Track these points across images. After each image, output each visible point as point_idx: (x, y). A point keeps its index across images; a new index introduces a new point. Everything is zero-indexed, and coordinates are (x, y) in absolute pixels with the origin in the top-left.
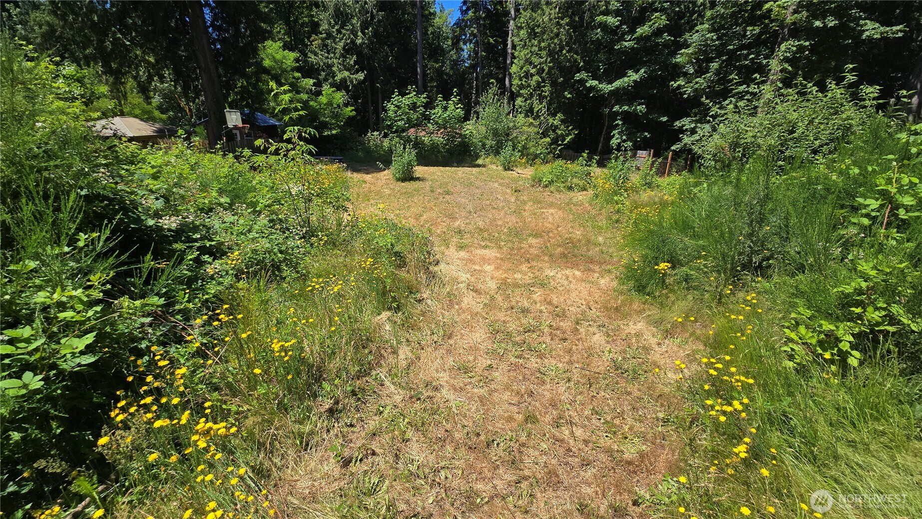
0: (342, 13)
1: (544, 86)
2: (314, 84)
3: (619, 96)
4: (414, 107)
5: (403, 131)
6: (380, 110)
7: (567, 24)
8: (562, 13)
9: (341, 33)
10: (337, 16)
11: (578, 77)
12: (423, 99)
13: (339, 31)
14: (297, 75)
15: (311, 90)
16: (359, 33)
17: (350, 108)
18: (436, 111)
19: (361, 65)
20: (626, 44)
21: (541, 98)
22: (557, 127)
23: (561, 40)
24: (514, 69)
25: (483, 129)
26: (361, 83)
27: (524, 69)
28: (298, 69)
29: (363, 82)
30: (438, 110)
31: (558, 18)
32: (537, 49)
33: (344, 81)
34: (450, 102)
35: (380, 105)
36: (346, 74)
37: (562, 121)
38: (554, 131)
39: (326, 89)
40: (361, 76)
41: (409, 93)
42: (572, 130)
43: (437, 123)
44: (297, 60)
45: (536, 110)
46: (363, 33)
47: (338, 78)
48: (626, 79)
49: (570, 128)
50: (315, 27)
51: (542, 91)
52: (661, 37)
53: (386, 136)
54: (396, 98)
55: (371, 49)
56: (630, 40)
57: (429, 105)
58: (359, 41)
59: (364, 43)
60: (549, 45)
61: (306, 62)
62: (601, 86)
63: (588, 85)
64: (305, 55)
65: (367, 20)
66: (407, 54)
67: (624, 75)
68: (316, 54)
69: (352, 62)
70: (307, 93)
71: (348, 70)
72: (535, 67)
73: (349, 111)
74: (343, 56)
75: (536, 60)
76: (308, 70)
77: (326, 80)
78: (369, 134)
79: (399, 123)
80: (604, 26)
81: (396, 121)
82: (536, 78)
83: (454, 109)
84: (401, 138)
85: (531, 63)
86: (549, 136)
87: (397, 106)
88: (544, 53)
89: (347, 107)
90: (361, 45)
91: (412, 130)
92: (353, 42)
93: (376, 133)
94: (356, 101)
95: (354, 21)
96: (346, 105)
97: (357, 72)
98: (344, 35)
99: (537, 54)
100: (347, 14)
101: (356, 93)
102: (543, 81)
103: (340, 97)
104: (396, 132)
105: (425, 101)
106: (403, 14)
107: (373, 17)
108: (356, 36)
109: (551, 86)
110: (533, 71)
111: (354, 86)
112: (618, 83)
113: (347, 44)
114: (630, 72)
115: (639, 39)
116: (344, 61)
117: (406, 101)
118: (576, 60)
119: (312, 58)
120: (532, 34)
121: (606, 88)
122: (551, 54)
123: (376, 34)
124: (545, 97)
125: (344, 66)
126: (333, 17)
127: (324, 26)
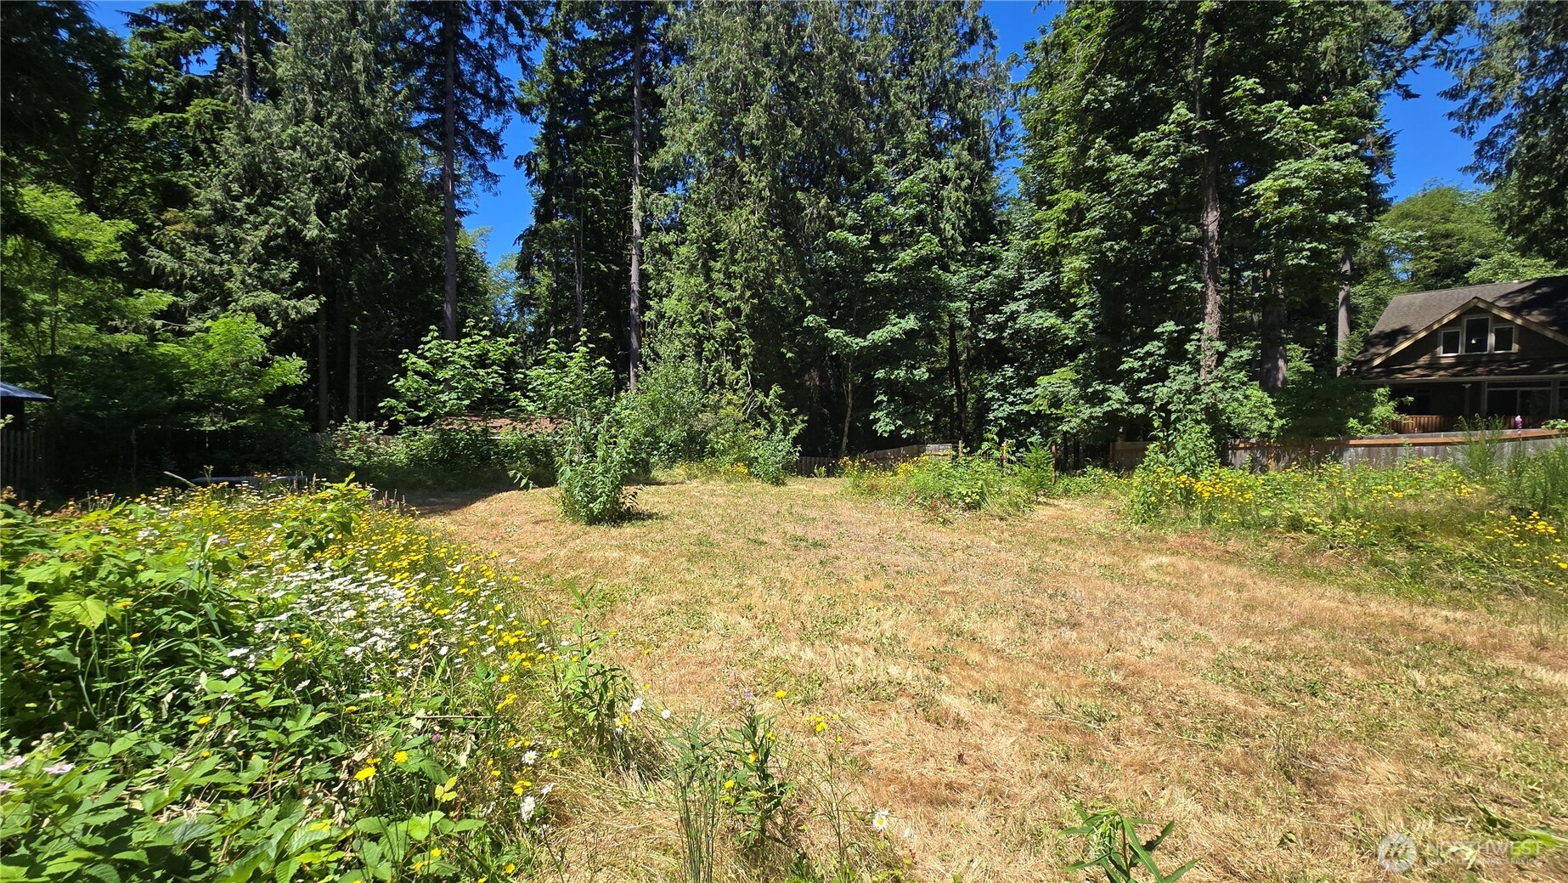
0: (265, 175)
9: (259, 212)
10: (251, 178)
13: (253, 209)
15: (151, 328)
16: (314, 218)
19: (311, 282)
21: (737, 359)
26: (308, 318)
36: (269, 296)
46: (323, 218)
47: (242, 304)
49: (794, 411)
52: (929, 270)
55: (341, 253)
56: (883, 271)
58: (309, 234)
59: (322, 239)
61: (140, 264)
64: (141, 250)
65: (336, 195)
68: (174, 249)
69: (285, 275)
70: (138, 332)
71: (274, 289)
74: (264, 261)
90: (313, 242)
92: (294, 233)
95: (300, 194)
97: (300, 295)
98: (269, 217)
100: (279, 179)
108: (303, 222)
111: (289, 324)
113: (276, 236)
116: (261, 271)
119: (162, 258)
123: (357, 223)
124: (745, 357)
125: (263, 281)
127: (211, 194)
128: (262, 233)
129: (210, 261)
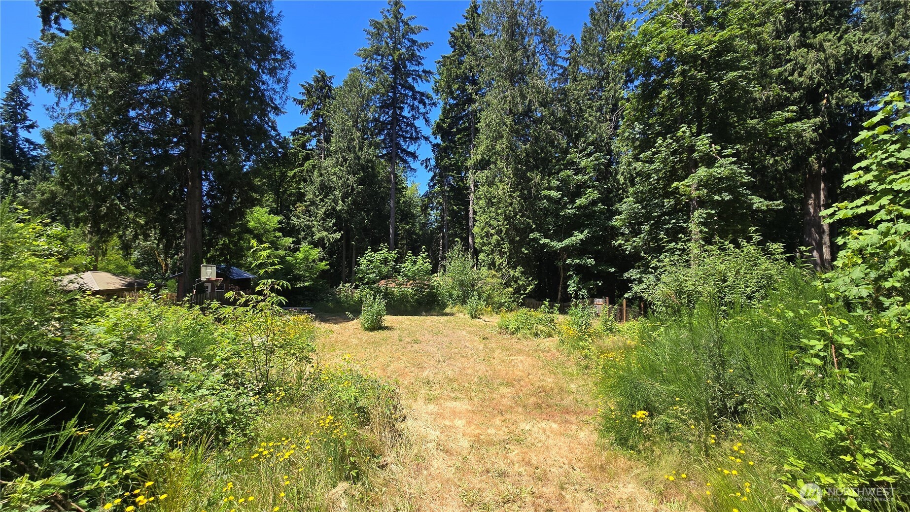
0: (326, 186)
1: (503, 244)
2: (293, 242)
3: (569, 251)
4: (385, 261)
5: (374, 283)
6: (354, 264)
7: (518, 196)
8: (513, 188)
9: (323, 201)
10: (322, 189)
11: (531, 236)
12: (394, 254)
13: (322, 200)
14: (279, 234)
15: (290, 247)
16: (340, 202)
17: (324, 263)
18: (405, 265)
19: (338, 227)
20: (569, 211)
21: (502, 254)
22: (518, 278)
23: (515, 208)
24: (476, 230)
25: (450, 281)
26: (337, 241)
27: (485, 230)
28: (279, 230)
29: (339, 240)
30: (408, 265)
31: (511, 191)
32: (494, 214)
33: (322, 239)
34: (419, 257)
35: (354, 260)
36: (325, 233)
37: (522, 273)
38: (516, 282)
39: (304, 246)
40: (338, 235)
41: (381, 250)
42: (532, 280)
43: (406, 275)
44: (280, 222)
45: (497, 263)
46: (343, 201)
47: (317, 236)
48: (573, 238)
49: (530, 279)
50: (301, 197)
51: (502, 248)
52: (597, 206)
53: (357, 287)
54: (369, 254)
55: (349, 214)
56: (571, 208)
57: (400, 260)
58: (339, 208)
59: (343, 209)
60: (505, 212)
61: (288, 224)
62: (552, 243)
63: (541, 242)
64: (289, 219)
65: (347, 192)
66: (381, 218)
67: (572, 235)
68: (298, 217)
69: (331, 224)
70: (285, 250)
71: (327, 230)
72: (494, 228)
73: (323, 265)
74: (324, 220)
75: (495, 223)
76: (288, 230)
77: (305, 238)
78: (341, 286)
79: (371, 276)
80: (549, 198)
81: (368, 274)
82: (495, 237)
83: (423, 262)
84: (372, 290)
85: (490, 226)
86: (511, 286)
87: (369, 261)
88: (501, 218)
89: (322, 261)
90: (340, 211)
91: (383, 282)
92: (334, 209)
93: (347, 285)
94: (331, 257)
95: (336, 193)
96: (321, 260)
97: (335, 232)
98: (326, 203)
99: (495, 219)
100: (331, 188)
101: (331, 250)
102: (502, 239)
103: (316, 253)
104: (367, 283)
105: (395, 256)
106: (379, 188)
107: (353, 189)
108: (337, 204)
109: (510, 244)
110: (493, 231)
111: (330, 244)
112: (567, 242)
113: (328, 210)
114: (576, 233)
115: (579, 208)
116: (323, 223)
117: (378, 256)
118: (528, 223)
119: (295, 221)
120: (490, 203)
121: (558, 245)
122: (507, 218)
123: (354, 202)
124: (504, 253)
125: (324, 227)
126: (318, 189)
127: (310, 196)
128: (323, 210)
129: (309, 220)
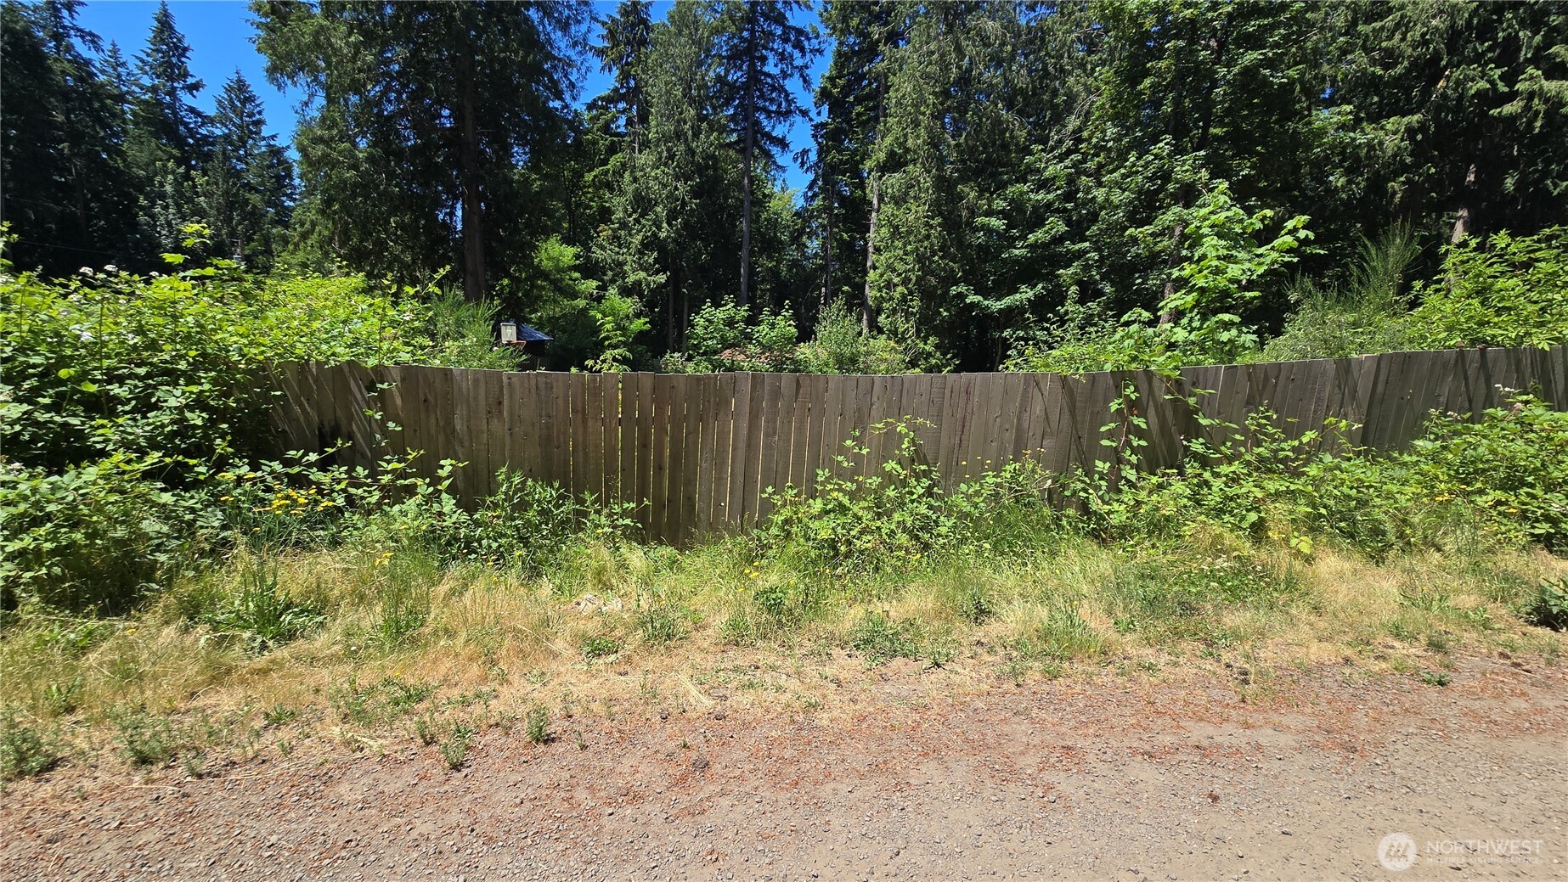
1: (912, 300)
2: (598, 288)
4: (730, 323)
5: (715, 352)
6: (685, 323)
8: (932, 211)
11: (954, 290)
12: (743, 311)
14: (577, 275)
15: (591, 295)
16: (665, 225)
17: (643, 320)
18: (761, 328)
19: (663, 265)
20: (1017, 252)
21: (908, 315)
22: (929, 355)
23: (932, 245)
24: (872, 275)
25: (824, 355)
26: (661, 286)
27: (885, 277)
28: (575, 268)
29: (664, 286)
30: (764, 328)
31: (928, 217)
32: (901, 252)
33: (638, 283)
34: (779, 318)
35: (685, 316)
36: (642, 274)
37: (937, 347)
38: (926, 359)
39: (612, 291)
40: (662, 278)
41: (725, 305)
42: (951, 359)
44: (577, 257)
45: (900, 330)
47: (631, 279)
48: (1018, 296)
50: (605, 215)
51: (909, 306)
53: (690, 359)
54: (707, 310)
55: (678, 244)
56: (1022, 247)
58: (663, 235)
59: (669, 237)
61: (588, 258)
62: (986, 302)
63: (968, 301)
64: (589, 250)
65: (675, 208)
66: (727, 249)
67: (1016, 291)
68: (603, 248)
69: (651, 261)
70: (586, 298)
71: (645, 270)
72: (899, 275)
74: (641, 253)
75: (900, 267)
77: (613, 281)
78: (667, 356)
79: (710, 342)
80: (989, 231)
81: (705, 340)
82: (900, 289)
83: (785, 325)
84: (711, 362)
85: (893, 271)
86: (918, 366)
87: (708, 320)
88: (910, 259)
89: (639, 318)
90: (665, 239)
91: (728, 351)
92: (654, 235)
93: (676, 355)
94: (652, 311)
95: (659, 209)
97: (657, 272)
99: (901, 259)
101: (651, 301)
102: (911, 293)
104: (705, 353)
107: (684, 204)
109: (921, 301)
110: (896, 280)
112: (1007, 301)
114: (1023, 288)
115: (1033, 247)
116: (640, 259)
117: (720, 314)
118: (952, 270)
119: (598, 254)
120: (895, 232)
121: (996, 305)
124: (913, 314)
128: (640, 237)
129: (618, 253)
